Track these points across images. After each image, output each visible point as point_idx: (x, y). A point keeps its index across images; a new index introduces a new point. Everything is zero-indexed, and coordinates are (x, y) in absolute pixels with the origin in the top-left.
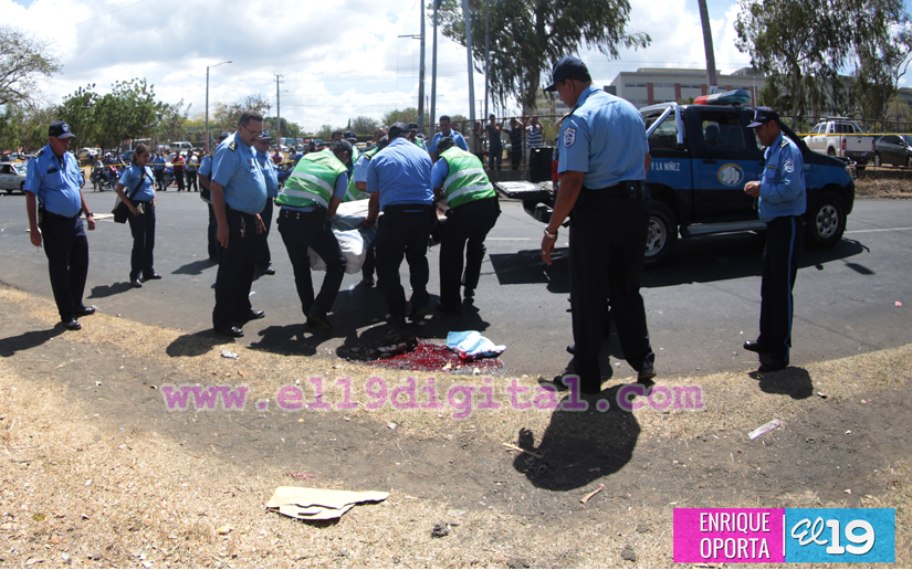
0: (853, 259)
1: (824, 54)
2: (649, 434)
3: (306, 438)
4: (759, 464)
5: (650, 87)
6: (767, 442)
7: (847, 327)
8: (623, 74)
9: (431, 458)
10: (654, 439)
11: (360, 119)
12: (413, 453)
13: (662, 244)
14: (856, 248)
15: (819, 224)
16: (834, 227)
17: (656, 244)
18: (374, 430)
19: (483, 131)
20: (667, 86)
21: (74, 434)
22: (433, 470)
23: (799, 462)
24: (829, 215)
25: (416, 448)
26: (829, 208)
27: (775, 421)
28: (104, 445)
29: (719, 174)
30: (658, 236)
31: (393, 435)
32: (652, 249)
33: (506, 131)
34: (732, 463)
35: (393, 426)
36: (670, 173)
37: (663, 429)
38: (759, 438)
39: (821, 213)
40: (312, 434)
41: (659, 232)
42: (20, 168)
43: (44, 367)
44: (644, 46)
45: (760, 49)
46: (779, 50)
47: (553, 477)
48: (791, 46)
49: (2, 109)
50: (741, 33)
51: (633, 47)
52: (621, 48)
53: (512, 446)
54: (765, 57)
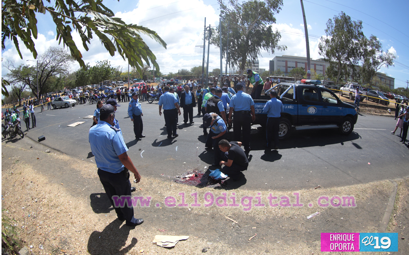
0: (355, 141)
1: (351, 59)
2: (273, 215)
3: (163, 215)
4: (309, 229)
5: (286, 62)
6: (313, 220)
7: (349, 172)
8: (277, 57)
9: (202, 222)
10: (275, 217)
12: (196, 220)
13: (286, 132)
14: (356, 136)
15: (344, 127)
16: (349, 129)
17: (284, 132)
18: (184, 212)
19: (225, 81)
20: (293, 62)
21: (92, 219)
22: (203, 227)
23: (323, 229)
24: (348, 125)
25: (197, 218)
26: (348, 122)
27: (317, 213)
28: (102, 222)
29: (308, 110)
30: (285, 130)
31: (190, 213)
32: (282, 134)
33: (233, 81)
34: (300, 228)
35: (190, 209)
36: (290, 109)
37: (278, 213)
38: (311, 219)
39: (345, 124)
40: (165, 213)
41: (285, 128)
42: (65, 98)
43: (78, 190)
44: (284, 50)
45: (327, 54)
46: (334, 55)
47: (240, 230)
48: (339, 55)
49: (58, 76)
50: (321, 48)
51: (280, 50)
52: (276, 50)
53: (228, 218)
54: (329, 57)
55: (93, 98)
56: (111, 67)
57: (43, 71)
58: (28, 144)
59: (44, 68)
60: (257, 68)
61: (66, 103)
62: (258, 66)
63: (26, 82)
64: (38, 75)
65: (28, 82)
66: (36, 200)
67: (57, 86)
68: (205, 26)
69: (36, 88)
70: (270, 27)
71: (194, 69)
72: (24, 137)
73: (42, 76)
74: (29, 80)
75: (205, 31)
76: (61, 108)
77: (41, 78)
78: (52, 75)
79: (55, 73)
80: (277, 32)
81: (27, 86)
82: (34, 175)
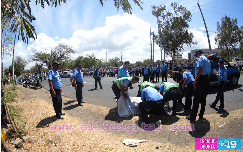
0: (240, 88)
1: (233, 44)
4: (221, 133)
6: (223, 128)
7: (239, 103)
8: (192, 50)
9: (155, 133)
10: (200, 128)
11: (138, 61)
14: (241, 86)
15: (233, 81)
16: (236, 81)
22: (156, 135)
23: (229, 132)
24: (235, 79)
26: (235, 77)
27: (224, 124)
29: (213, 72)
33: (169, 63)
34: (216, 133)
38: (221, 127)
39: (233, 79)
42: (68, 73)
43: (74, 114)
44: (196, 44)
45: (220, 44)
46: (224, 44)
47: (180, 136)
48: (226, 43)
49: (64, 60)
50: (216, 40)
51: (194, 45)
52: (192, 45)
53: (172, 130)
54: (221, 45)
55: (85, 74)
56: (96, 58)
57: (55, 57)
58: (44, 91)
59: (55, 55)
60: (181, 58)
61: (69, 75)
62: (182, 57)
63: (44, 61)
64: (52, 59)
65: (46, 62)
66: (45, 115)
67: (63, 66)
68: (150, 32)
69: (51, 66)
70: (187, 31)
71: (145, 61)
72: (42, 88)
73: (54, 59)
74: (46, 60)
75: (151, 35)
76: (66, 77)
77: (53, 60)
78: (60, 59)
79: (62, 58)
80: (191, 33)
81: (45, 64)
82: (46, 104)
